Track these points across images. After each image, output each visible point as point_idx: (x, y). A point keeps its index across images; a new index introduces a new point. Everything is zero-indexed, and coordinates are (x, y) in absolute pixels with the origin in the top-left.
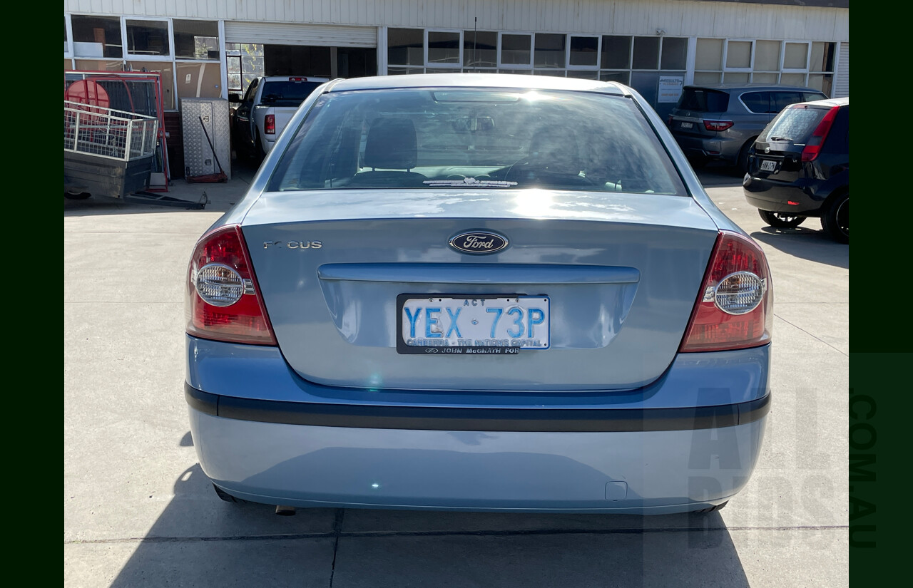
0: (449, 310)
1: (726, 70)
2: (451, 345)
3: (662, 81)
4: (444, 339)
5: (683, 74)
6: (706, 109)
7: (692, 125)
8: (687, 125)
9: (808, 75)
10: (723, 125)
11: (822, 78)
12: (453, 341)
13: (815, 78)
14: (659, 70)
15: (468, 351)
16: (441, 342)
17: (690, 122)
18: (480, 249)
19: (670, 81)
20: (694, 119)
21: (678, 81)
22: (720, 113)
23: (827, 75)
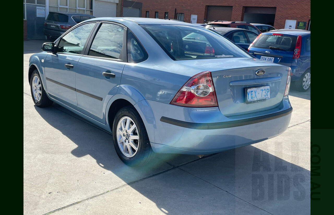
0: (254, 91)
1: (60, 6)
2: (255, 100)
3: (37, 8)
4: (254, 99)
5: (45, 7)
6: (58, 20)
7: (55, 26)
8: (53, 26)
9: (85, 10)
10: (67, 27)
11: (90, 11)
12: (255, 99)
13: (87, 12)
14: (36, 4)
15: (259, 101)
16: (253, 100)
17: (55, 25)
18: (261, 74)
19: (40, 9)
20: (55, 24)
21: (43, 9)
22: (66, 23)
23: (91, 11)
